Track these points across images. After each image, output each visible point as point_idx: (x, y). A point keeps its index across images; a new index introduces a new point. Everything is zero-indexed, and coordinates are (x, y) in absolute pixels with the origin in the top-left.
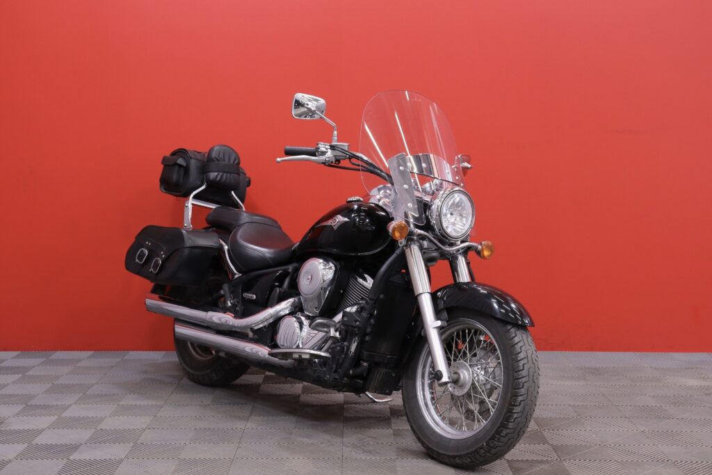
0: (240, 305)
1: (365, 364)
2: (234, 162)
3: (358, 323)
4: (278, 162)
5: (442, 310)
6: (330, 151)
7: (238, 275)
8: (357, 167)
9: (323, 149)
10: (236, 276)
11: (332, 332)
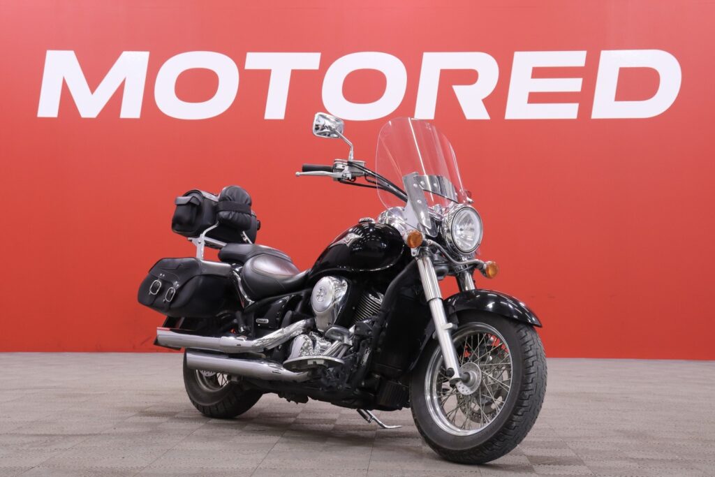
0: (252, 331)
1: (377, 376)
2: (246, 202)
3: (370, 333)
4: (297, 176)
5: (453, 314)
6: (347, 168)
7: (251, 302)
8: (374, 185)
9: (340, 166)
10: (250, 304)
11: (346, 341)
